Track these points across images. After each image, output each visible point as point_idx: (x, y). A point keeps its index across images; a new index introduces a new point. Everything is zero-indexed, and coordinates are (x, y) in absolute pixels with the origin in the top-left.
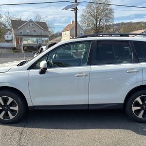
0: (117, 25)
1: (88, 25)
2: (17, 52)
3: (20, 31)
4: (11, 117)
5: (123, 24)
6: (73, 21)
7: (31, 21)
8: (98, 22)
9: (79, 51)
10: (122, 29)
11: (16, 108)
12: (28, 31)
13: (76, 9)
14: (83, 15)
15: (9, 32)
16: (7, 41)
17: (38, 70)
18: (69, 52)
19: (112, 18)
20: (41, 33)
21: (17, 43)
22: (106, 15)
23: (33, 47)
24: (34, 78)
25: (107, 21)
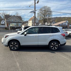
0: (54, 18)
1: (41, 18)
2: (7, 30)
3: (9, 20)
4: (15, 48)
5: (57, 18)
6: (33, 16)
7: (14, 16)
8: (45, 17)
9: (36, 30)
10: (56, 20)
11: (17, 46)
12: (13, 20)
13: (35, 13)
14: (38, 14)
15: (3, 20)
16: (2, 25)
17: (24, 35)
18: (32, 30)
19: (51, 15)
20: (19, 21)
21: (7, 26)
22: (49, 14)
23: (15, 27)
24: (23, 37)
25: (49, 16)
